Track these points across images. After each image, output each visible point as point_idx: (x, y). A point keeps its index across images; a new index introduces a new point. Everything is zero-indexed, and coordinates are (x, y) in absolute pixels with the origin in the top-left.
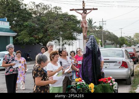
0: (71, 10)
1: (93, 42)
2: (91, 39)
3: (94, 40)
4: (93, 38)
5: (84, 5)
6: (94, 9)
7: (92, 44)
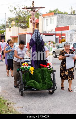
0: (23, 9)
1: (37, 34)
2: (36, 33)
3: (38, 34)
4: (37, 32)
5: (33, 5)
6: (41, 8)
7: (36, 36)
